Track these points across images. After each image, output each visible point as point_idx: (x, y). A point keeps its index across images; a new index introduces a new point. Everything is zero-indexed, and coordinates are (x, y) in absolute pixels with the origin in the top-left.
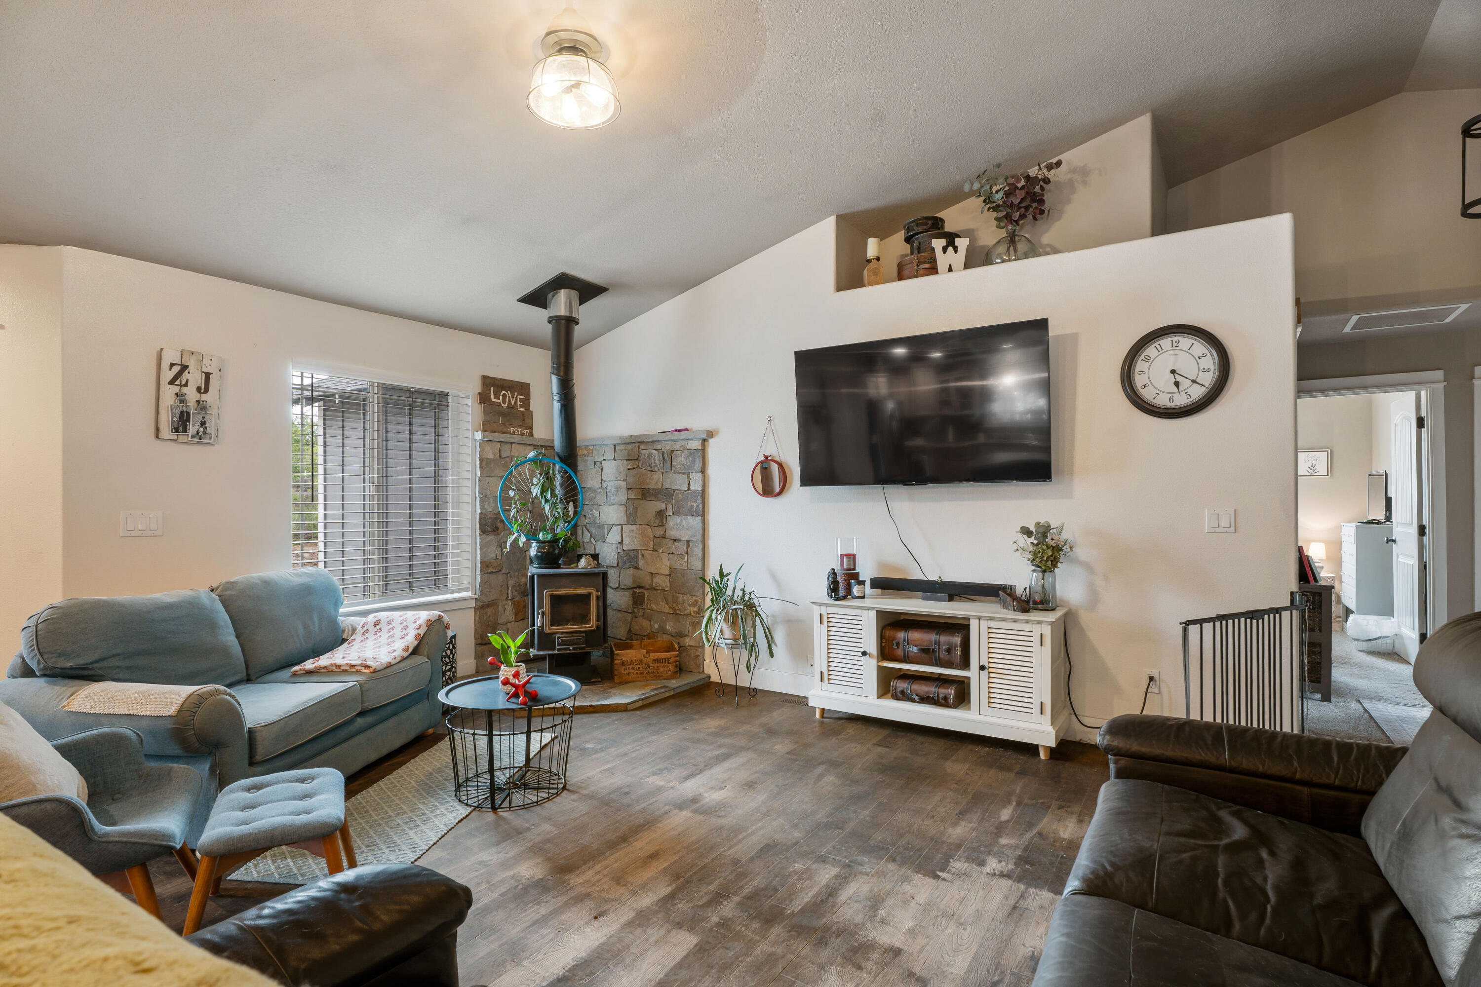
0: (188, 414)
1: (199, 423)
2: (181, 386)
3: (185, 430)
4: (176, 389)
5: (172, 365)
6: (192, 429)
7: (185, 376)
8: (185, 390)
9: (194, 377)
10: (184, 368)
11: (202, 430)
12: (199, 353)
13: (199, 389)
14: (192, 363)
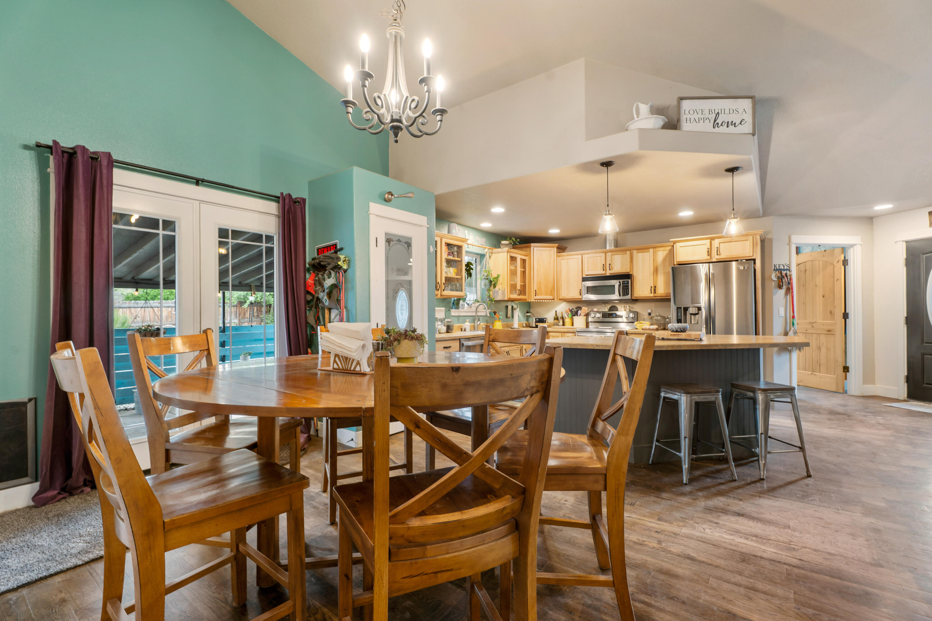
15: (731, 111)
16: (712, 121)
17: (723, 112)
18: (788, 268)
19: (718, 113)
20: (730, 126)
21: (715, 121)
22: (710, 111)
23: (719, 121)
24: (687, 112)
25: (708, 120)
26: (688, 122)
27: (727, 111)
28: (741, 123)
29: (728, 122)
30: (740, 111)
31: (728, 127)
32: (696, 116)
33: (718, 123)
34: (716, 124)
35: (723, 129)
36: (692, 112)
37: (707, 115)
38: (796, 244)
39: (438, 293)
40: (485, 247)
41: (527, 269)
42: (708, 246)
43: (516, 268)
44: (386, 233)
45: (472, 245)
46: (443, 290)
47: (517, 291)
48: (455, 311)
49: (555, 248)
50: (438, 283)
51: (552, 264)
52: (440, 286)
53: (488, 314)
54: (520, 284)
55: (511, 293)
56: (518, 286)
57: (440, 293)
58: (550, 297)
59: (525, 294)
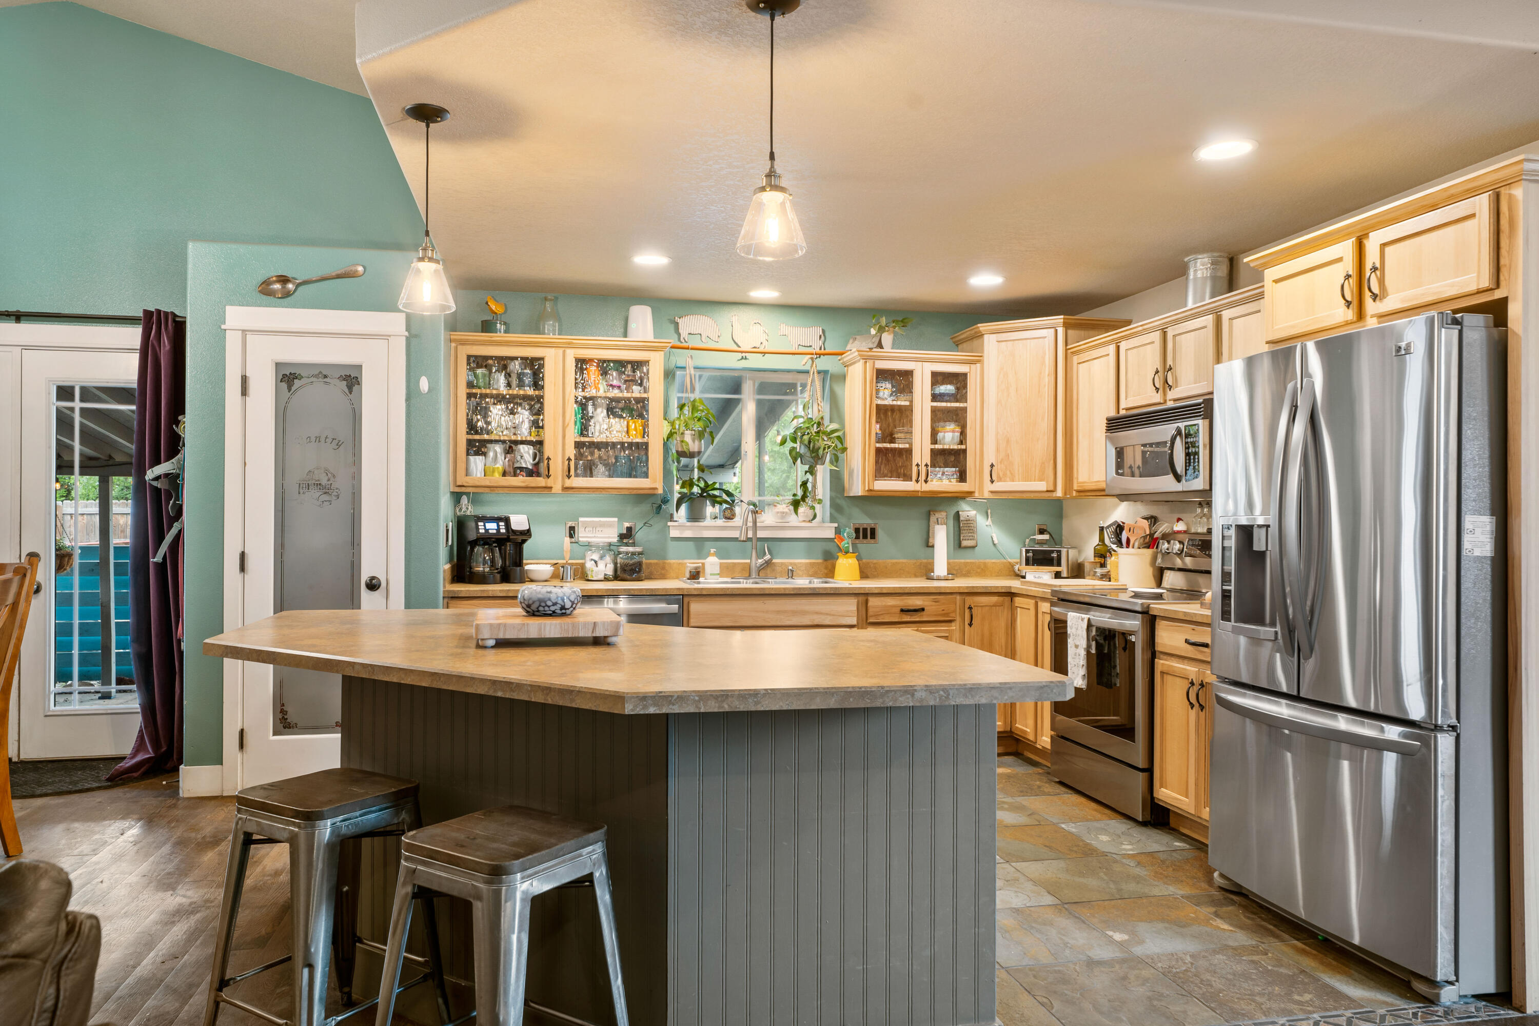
39: (550, 482)
40: (818, 350)
41: (972, 404)
42: (1349, 265)
43: (911, 402)
44: (278, 365)
45: (755, 351)
46: (569, 477)
47: (915, 469)
48: (681, 527)
49: (1061, 331)
50: (549, 459)
51: (1048, 380)
52: (557, 467)
53: (830, 534)
54: (928, 446)
55: (879, 474)
56: (921, 453)
57: (557, 481)
58: (1042, 486)
59: (962, 478)
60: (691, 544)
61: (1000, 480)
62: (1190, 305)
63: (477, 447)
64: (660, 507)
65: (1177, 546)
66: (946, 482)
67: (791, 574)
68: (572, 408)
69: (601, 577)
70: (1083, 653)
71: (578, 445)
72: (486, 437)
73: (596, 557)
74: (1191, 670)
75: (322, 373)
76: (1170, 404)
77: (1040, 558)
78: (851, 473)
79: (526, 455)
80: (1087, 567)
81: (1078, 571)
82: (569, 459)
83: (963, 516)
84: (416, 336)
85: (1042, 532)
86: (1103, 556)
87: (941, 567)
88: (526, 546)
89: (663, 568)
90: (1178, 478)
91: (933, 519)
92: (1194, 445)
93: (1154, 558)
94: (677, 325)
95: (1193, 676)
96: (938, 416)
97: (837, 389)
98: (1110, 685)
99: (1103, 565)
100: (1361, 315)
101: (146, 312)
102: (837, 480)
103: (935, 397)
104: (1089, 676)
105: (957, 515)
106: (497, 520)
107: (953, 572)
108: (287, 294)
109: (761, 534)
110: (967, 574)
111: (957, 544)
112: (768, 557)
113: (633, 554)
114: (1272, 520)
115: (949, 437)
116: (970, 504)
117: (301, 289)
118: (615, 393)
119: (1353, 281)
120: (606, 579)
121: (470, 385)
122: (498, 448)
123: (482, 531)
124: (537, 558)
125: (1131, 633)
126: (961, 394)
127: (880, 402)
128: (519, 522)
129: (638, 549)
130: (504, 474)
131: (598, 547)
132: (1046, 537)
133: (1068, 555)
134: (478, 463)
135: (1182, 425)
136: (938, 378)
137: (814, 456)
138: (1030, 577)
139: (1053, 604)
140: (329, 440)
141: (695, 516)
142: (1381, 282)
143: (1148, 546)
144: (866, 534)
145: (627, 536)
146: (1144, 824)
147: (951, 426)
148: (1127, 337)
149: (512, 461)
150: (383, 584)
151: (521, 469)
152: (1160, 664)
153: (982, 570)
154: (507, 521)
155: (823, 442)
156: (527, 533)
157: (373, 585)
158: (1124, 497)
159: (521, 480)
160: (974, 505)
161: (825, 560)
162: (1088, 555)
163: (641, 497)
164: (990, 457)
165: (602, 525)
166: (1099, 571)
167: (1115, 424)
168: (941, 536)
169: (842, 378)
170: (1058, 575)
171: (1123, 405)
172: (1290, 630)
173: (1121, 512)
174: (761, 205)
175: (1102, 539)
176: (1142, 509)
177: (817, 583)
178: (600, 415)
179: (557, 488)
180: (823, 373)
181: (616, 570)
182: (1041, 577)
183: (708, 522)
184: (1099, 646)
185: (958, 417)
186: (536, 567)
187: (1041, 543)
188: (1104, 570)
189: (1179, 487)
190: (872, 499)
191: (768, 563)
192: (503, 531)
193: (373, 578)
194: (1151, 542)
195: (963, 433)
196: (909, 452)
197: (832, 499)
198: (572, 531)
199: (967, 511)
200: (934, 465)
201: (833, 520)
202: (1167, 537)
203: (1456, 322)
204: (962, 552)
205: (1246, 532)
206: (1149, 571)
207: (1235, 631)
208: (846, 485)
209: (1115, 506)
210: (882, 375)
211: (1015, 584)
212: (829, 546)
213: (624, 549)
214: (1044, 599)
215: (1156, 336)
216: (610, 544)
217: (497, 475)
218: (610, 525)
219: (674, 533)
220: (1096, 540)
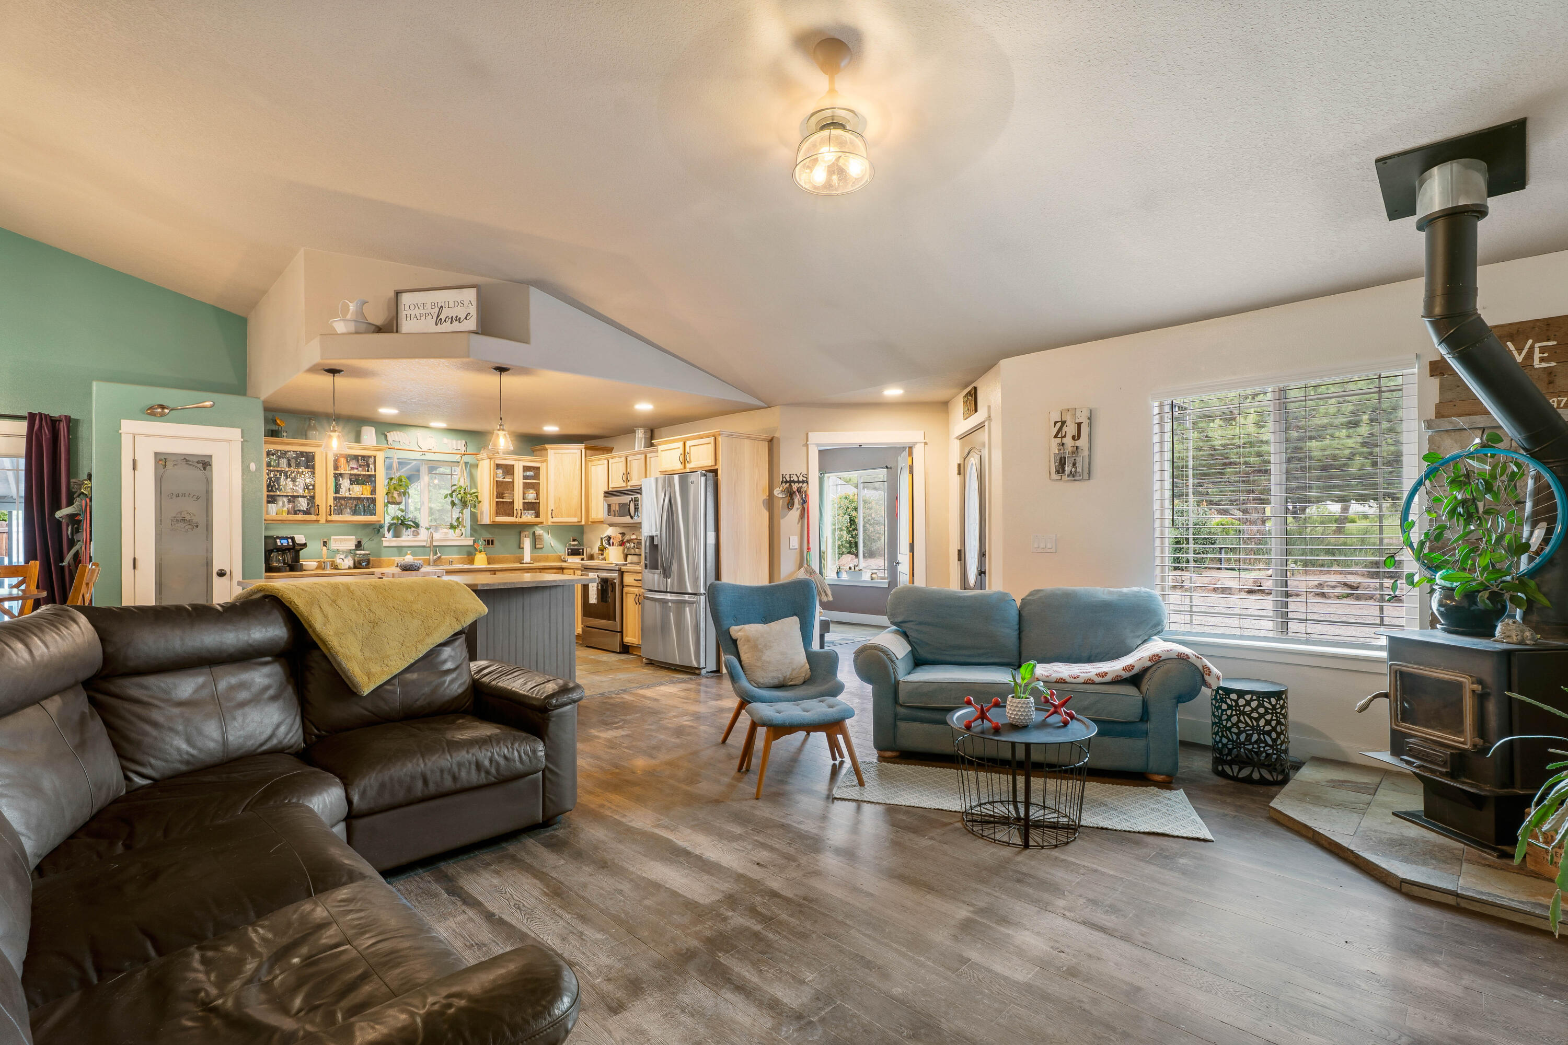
0: (1065, 458)
1: (1071, 465)
2: (1062, 437)
3: (1063, 472)
4: (1059, 440)
5: (1056, 423)
6: (1068, 469)
7: (1065, 429)
8: (1065, 440)
9: (1070, 429)
10: (1063, 423)
11: (1073, 470)
12: (1072, 409)
13: (1073, 438)
14: (1068, 418)
15: (456, 305)
16: (435, 317)
17: (447, 306)
18: (805, 479)
19: (442, 307)
20: (455, 322)
21: (438, 317)
22: (433, 305)
23: (443, 317)
24: (407, 308)
25: (430, 316)
26: (409, 319)
27: (451, 304)
28: (466, 318)
29: (452, 317)
30: (466, 303)
31: (451, 323)
32: (417, 312)
33: (441, 319)
34: (439, 321)
35: (446, 327)
36: (412, 307)
37: (430, 310)
38: (818, 445)
39: (319, 518)
40: (463, 452)
41: (542, 481)
42: (681, 451)
43: (513, 479)
44: (156, 453)
45: (430, 451)
46: (330, 515)
47: (515, 511)
48: (389, 540)
49: (583, 451)
50: (318, 506)
51: (578, 472)
52: (323, 510)
53: (471, 543)
54: (521, 501)
55: (498, 513)
56: (518, 505)
57: (322, 518)
58: (575, 520)
59: (537, 515)
60: (395, 549)
61: (556, 517)
62: (636, 449)
63: (272, 500)
64: (379, 531)
65: (633, 545)
66: (529, 517)
67: (451, 563)
68: (332, 480)
69: (347, 567)
70: (595, 589)
71: (335, 499)
72: (278, 493)
73: (343, 557)
74: (636, 590)
75: (187, 460)
76: (629, 488)
77: (574, 552)
78: (482, 513)
79: (303, 504)
80: (595, 556)
81: (591, 557)
82: (330, 506)
83: (537, 533)
84: (247, 441)
85: (574, 540)
86: (603, 551)
87: (527, 557)
88: (301, 552)
89: (380, 562)
90: (632, 518)
91: (522, 535)
92: (638, 505)
93: (624, 550)
94: (386, 436)
95: (637, 593)
96: (526, 486)
97: (473, 471)
98: (606, 602)
99: (602, 555)
100: (685, 467)
101: (30, 414)
102: (473, 516)
103: (525, 477)
104: (598, 598)
105: (534, 533)
106: (287, 538)
107: (533, 559)
108: (162, 415)
109: (435, 544)
110: (539, 561)
111: (534, 547)
112: (439, 555)
113: (364, 555)
114: (658, 533)
115: (531, 496)
116: (540, 527)
117: (172, 412)
118: (355, 472)
119: (683, 456)
120: (350, 568)
121: (269, 465)
122: (285, 500)
123: (279, 544)
124: (309, 558)
125: (614, 579)
126: (537, 476)
127: (497, 479)
128: (300, 539)
129: (367, 552)
130: (288, 513)
131: (343, 552)
132: (576, 543)
133: (587, 550)
134: (273, 508)
135: (633, 497)
136: (526, 469)
137: (464, 504)
138: (570, 560)
139: (582, 571)
140: (191, 496)
141: (397, 535)
142: (690, 458)
143: (621, 545)
144: (490, 542)
145: (359, 545)
146: (620, 653)
147: (531, 491)
148: (612, 458)
149: (294, 507)
150: (228, 573)
151: (300, 511)
152: (625, 590)
153: (546, 559)
154: (293, 539)
155: (469, 498)
156: (305, 545)
157: (221, 574)
158: (611, 525)
159: (300, 517)
160: (542, 528)
161: (468, 556)
162: (596, 550)
163: (366, 525)
164: (551, 506)
165: (345, 540)
166: (601, 557)
167: (608, 494)
168: (527, 543)
169: (476, 466)
170: (582, 559)
171: (610, 486)
172: (664, 570)
173: (610, 531)
174: (498, 434)
175: (602, 543)
176: (619, 530)
177: (466, 566)
178: (345, 483)
179: (323, 520)
180: (466, 463)
181: (354, 563)
182: (575, 560)
183: (404, 538)
184: (602, 586)
185: (536, 487)
186: (308, 563)
187: (574, 545)
188: (603, 557)
189: (632, 521)
190: (495, 526)
191: (439, 558)
192: (291, 544)
193: (221, 570)
194: (622, 543)
195: (538, 494)
196: (512, 503)
197: (471, 526)
198: (325, 544)
199: (539, 531)
200: (524, 509)
201: (472, 536)
202: (628, 541)
203: (705, 475)
204: (536, 550)
205: (652, 538)
206: (622, 556)
207: (648, 572)
208: (479, 518)
209: (607, 529)
210: (498, 466)
211: (564, 565)
212: (472, 549)
213: (358, 552)
214: (578, 569)
215: (623, 459)
216: (350, 550)
217: (284, 514)
218: (350, 540)
219: (385, 544)
220: (599, 544)
